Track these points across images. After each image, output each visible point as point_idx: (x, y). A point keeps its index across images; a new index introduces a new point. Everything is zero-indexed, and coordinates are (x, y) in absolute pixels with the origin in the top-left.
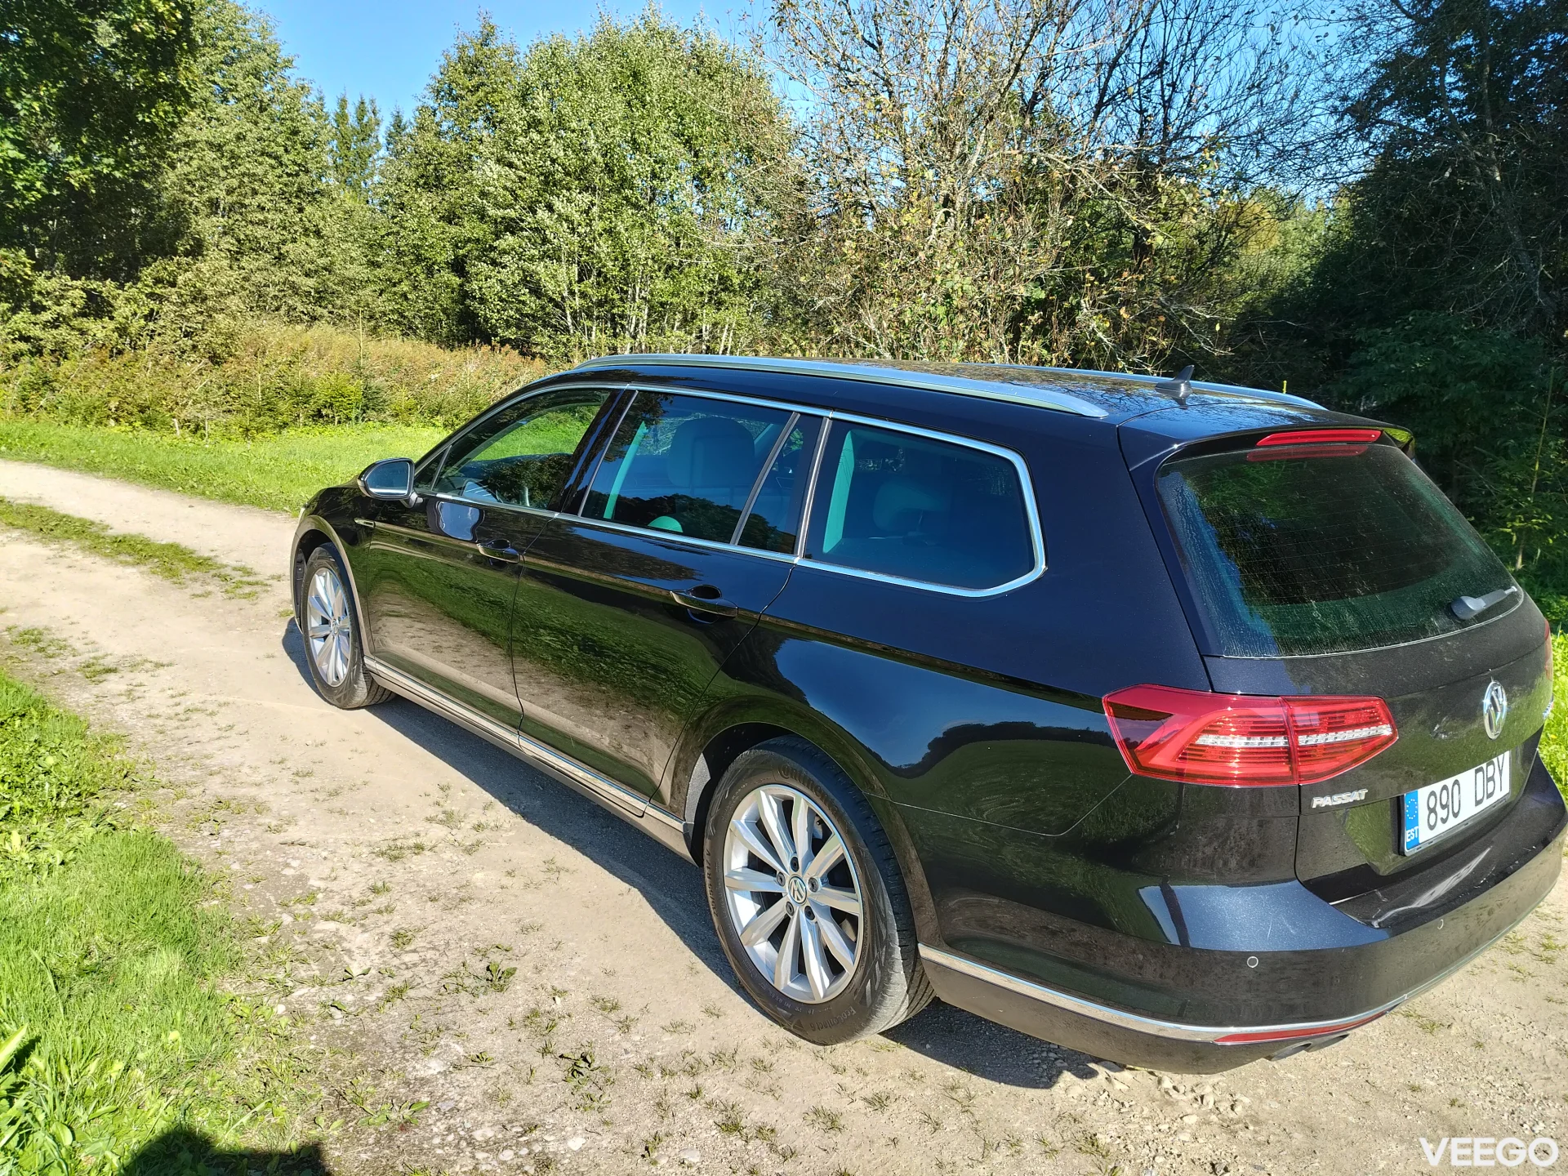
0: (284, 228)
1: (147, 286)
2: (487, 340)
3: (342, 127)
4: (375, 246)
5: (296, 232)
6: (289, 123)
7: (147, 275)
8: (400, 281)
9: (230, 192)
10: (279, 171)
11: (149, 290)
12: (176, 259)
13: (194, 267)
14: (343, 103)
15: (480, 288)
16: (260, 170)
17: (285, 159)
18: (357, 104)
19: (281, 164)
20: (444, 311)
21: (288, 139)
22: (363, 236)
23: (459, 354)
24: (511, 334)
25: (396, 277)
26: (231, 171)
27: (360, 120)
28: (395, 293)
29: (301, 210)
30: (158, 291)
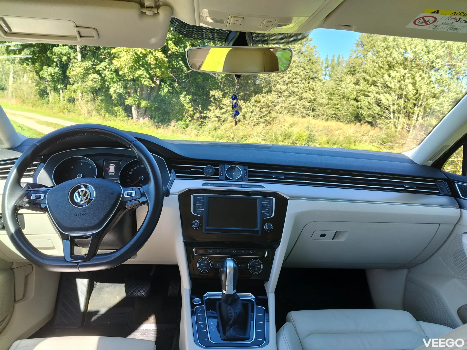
0: (304, 89)
1: (253, 103)
2: (360, 121)
3: (333, 63)
4: (332, 94)
5: (307, 90)
6: (309, 57)
7: (253, 99)
8: (338, 104)
9: (289, 78)
10: (304, 72)
11: (253, 104)
12: (262, 95)
13: (266, 97)
14: (334, 56)
15: (361, 104)
16: (298, 71)
17: (306, 68)
18: (338, 56)
19: (305, 69)
20: (351, 113)
21: (308, 62)
22: (328, 91)
23: (349, 126)
24: (370, 120)
25: (336, 103)
26: (290, 72)
27: (338, 60)
28: (336, 108)
29: (309, 83)
30: (256, 104)
